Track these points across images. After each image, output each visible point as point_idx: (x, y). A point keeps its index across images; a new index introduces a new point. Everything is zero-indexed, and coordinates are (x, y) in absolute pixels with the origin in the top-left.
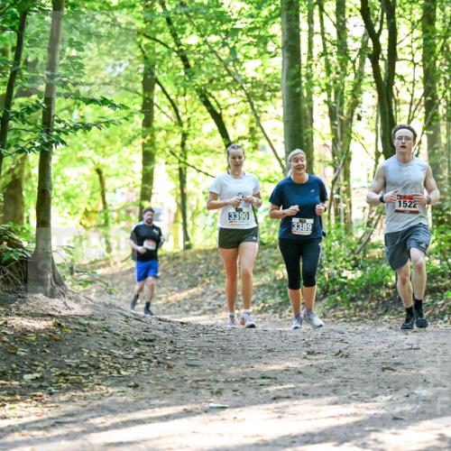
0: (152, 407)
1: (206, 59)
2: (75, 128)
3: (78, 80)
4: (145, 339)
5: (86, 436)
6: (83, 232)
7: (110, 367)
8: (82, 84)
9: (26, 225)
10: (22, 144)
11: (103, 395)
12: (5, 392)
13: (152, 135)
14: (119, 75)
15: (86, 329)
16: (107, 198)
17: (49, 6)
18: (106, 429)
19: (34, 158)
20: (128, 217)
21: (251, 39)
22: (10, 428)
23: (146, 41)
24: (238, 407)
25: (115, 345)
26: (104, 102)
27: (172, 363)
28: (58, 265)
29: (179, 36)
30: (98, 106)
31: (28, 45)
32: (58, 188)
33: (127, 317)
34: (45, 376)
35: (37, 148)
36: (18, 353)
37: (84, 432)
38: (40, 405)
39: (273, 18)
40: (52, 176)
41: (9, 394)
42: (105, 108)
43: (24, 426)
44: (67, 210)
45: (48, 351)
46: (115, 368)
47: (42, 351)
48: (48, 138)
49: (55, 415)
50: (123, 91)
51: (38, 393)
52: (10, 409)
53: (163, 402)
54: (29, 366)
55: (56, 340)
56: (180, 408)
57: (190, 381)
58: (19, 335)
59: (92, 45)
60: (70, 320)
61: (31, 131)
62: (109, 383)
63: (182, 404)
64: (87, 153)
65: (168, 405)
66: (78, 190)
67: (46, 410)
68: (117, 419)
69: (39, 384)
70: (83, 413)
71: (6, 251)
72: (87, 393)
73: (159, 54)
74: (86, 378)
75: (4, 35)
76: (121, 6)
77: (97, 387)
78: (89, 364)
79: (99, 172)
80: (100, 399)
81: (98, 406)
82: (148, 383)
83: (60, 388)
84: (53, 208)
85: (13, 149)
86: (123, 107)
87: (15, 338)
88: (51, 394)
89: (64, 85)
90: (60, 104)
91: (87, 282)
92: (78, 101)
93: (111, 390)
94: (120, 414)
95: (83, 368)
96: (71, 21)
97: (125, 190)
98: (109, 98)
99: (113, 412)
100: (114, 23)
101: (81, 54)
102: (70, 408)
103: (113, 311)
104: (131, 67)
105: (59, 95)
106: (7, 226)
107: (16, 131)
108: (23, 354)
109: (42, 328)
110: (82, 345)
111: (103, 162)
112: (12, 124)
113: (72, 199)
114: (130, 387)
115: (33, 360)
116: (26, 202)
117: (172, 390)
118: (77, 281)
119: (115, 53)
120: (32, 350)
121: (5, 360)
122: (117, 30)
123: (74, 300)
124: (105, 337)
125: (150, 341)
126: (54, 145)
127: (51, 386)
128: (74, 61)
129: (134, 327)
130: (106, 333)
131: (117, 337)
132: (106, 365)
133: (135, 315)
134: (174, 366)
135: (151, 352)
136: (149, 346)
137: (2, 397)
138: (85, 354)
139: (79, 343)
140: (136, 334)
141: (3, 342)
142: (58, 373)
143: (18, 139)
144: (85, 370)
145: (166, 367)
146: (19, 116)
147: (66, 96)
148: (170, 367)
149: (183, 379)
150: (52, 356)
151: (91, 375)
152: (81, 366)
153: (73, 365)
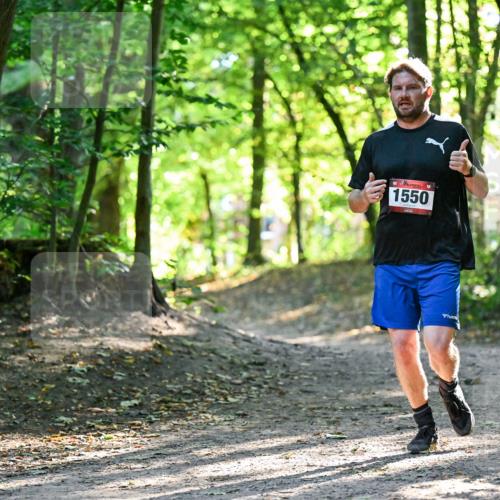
0: (263, 437)
1: (324, 52)
2: (178, 129)
3: (182, 76)
4: (255, 364)
5: (190, 470)
6: (186, 244)
7: (217, 393)
8: (186, 80)
9: (122, 236)
10: (119, 147)
11: (208, 424)
12: (101, 420)
13: (263, 137)
14: (226, 71)
15: (189, 350)
16: (214, 205)
18: (212, 461)
19: (132, 162)
20: (236, 229)
21: (374, 30)
22: (106, 460)
23: (255, 33)
24: (357, 437)
25: (221, 369)
26: (209, 100)
27: (284, 389)
28: (159, 281)
29: (294, 27)
30: (202, 105)
32: (158, 195)
33: (234, 338)
34: (146, 403)
35: (136, 152)
36: (115, 377)
37: (187, 465)
38: (138, 434)
39: (400, 5)
41: (104, 423)
42: (211, 108)
43: (121, 458)
44: (169, 219)
45: (147, 375)
46: (222, 394)
47: (140, 376)
48: (147, 140)
49: (156, 446)
50: (232, 89)
51: (137, 422)
52: (106, 439)
53: (274, 432)
54: (127, 392)
55: (157, 363)
56: (294, 439)
57: (304, 409)
58: (115, 357)
59: (195, 37)
60: (172, 341)
61: (132, 132)
62: (215, 410)
63: (296, 435)
64: (193, 156)
65: (280, 436)
67: (145, 440)
68: (224, 451)
69: (138, 411)
70: (186, 444)
72: (191, 422)
73: (269, 47)
74: (190, 405)
77: (202, 415)
78: (194, 391)
79: (204, 176)
80: (204, 429)
81: (203, 436)
82: (258, 411)
83: (161, 416)
84: (153, 218)
85: (108, 152)
86: (230, 106)
87: (111, 361)
88: (151, 422)
89: (165, 81)
90: (160, 103)
91: (190, 300)
92: (183, 100)
93: (216, 418)
95: (186, 394)
96: (173, 10)
97: (233, 198)
98: (214, 96)
99: (220, 443)
100: (221, 13)
101: (184, 47)
102: (172, 438)
103: (219, 331)
104: (240, 61)
105: (160, 92)
106: (103, 236)
107: (113, 132)
108: (120, 378)
109: (142, 349)
110: (184, 369)
111: (207, 165)
112: (108, 125)
113: (176, 210)
114: (239, 415)
115: (131, 385)
116: (123, 210)
117: (285, 418)
118: (179, 298)
119: (222, 45)
120: (130, 374)
121: (100, 385)
122: (224, 19)
123: (176, 319)
124: (210, 360)
125: (261, 365)
126: (154, 147)
127: (151, 414)
128: (177, 55)
129: (243, 349)
130: (212, 355)
131: (223, 360)
132: (211, 391)
133: (244, 335)
134: (287, 392)
135: (261, 376)
136: (259, 370)
137: (97, 426)
138: (189, 379)
139: (182, 366)
140: (246, 356)
141: (99, 365)
142: (158, 400)
143: (115, 142)
144: (188, 396)
145: (277, 394)
146: (116, 116)
147: (168, 94)
148: (282, 394)
149: (297, 407)
150: (152, 381)
151: (195, 402)
152: (184, 392)
153: (175, 390)
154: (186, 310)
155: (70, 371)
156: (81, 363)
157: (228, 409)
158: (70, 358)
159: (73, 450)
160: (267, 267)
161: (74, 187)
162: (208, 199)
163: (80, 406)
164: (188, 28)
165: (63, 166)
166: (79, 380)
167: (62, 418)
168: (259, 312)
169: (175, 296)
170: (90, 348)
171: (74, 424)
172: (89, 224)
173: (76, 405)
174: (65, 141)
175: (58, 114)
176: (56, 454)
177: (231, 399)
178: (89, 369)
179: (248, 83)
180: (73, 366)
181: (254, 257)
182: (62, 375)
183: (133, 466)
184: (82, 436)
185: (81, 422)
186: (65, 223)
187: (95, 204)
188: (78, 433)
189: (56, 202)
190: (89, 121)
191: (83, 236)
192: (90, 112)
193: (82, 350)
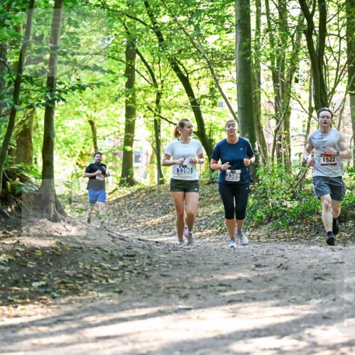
0: (133, 308)
1: (176, 34)
2: (73, 89)
3: (75, 51)
4: (128, 256)
5: (81, 331)
9: (34, 165)
10: (31, 101)
11: (94, 299)
12: (18, 296)
13: (133, 95)
14: (108, 47)
15: (81, 246)
16: (98, 144)
18: (97, 325)
19: (40, 113)
20: (114, 159)
21: (211, 18)
22: (22, 325)
23: (128, 20)
24: (200, 308)
25: (104, 259)
26: (96, 68)
27: (149, 274)
28: (59, 196)
29: (155, 16)
30: (91, 71)
31: (36, 23)
32: (59, 136)
33: (113, 237)
34: (50, 283)
35: (43, 105)
36: (28, 265)
37: (80, 328)
38: (45, 306)
40: (55, 126)
41: (21, 298)
42: (97, 73)
43: (32, 323)
44: (66, 153)
45: (51, 264)
46: (105, 278)
47: (46, 264)
48: (51, 96)
49: (58, 314)
50: (110, 59)
52: (22, 309)
53: (142, 304)
54: (37, 276)
55: (58, 255)
56: (155, 309)
57: (162, 288)
58: (28, 251)
60: (69, 239)
61: (39, 91)
62: (99, 289)
63: (157, 306)
64: (82, 108)
65: (146, 307)
66: (74, 138)
67: (50, 310)
68: (106, 318)
69: (44, 290)
70: (78, 313)
71: (19, 185)
72: (82, 297)
73: (138, 30)
74: (81, 285)
75: (17, 15)
77: (90, 292)
78: (84, 275)
79: (91, 123)
80: (92, 302)
81: (91, 307)
82: (130, 289)
83: (61, 293)
84: (55, 152)
85: (24, 105)
86: (111, 72)
87: (25, 254)
89: (64, 54)
90: (61, 70)
91: (82, 210)
92: (75, 68)
93: (101, 295)
94: (107, 314)
95: (79, 278)
97: (112, 137)
98: (98, 65)
99: (102, 312)
101: (77, 30)
102: (69, 309)
103: (103, 232)
104: (117, 41)
105: (60, 62)
106: (20, 165)
107: (27, 91)
108: (32, 266)
109: (47, 246)
110: (79, 260)
111: (94, 115)
112: (24, 86)
113: (71, 146)
114: (116, 292)
115: (40, 271)
116: (34, 147)
117: (150, 295)
119: (104, 29)
120: (39, 264)
121: (17, 271)
123: (71, 224)
124: (96, 253)
125: (132, 257)
126: (56, 102)
127: (55, 292)
128: (72, 36)
129: (119, 245)
130: (97, 250)
131: (106, 254)
132: (97, 275)
133: (120, 236)
134: (151, 276)
135: (133, 265)
136: (131, 260)
137: (15, 300)
138: (81, 267)
139: (76, 258)
140: (121, 250)
141: (16, 257)
142: (59, 281)
143: (28, 97)
145: (144, 277)
146: (29, 79)
147: (67, 63)
148: (147, 277)
149: (157, 286)
150: (54, 268)
151: (85, 283)
152: (77, 276)
153: (71, 275)
154: (79, 217)
156: (4, 255)
157: (108, 288)
160: (136, 187)
162: (95, 139)
163: (3, 286)
164: (80, 17)
166: (3, 268)
168: (130, 218)
169: (72, 208)
170: (10, 244)
172: (10, 157)
173: (1, 285)
177: (110, 281)
178: (10, 260)
179: (123, 56)
181: (127, 179)
183: (41, 329)
184: (4, 307)
187: (13, 141)
188: (2, 305)
190: (10, 83)
191: (6, 165)
192: (11, 76)
193: (4, 245)
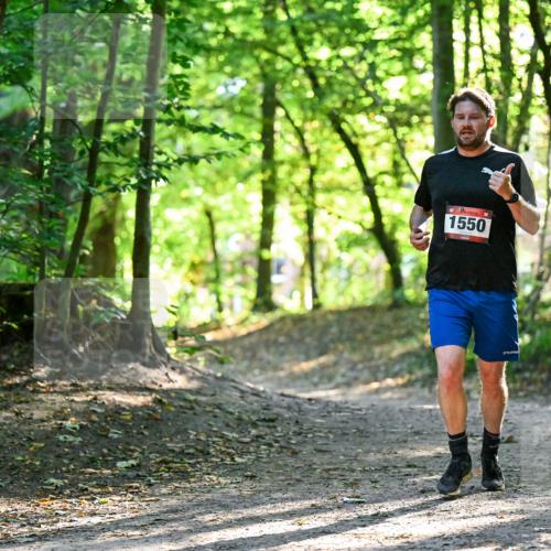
0: (274, 501)
1: (340, 77)
2: (180, 161)
3: (184, 103)
4: (264, 420)
5: (193, 537)
6: (189, 288)
8: (188, 108)
10: (115, 182)
11: (213, 487)
12: (94, 483)
13: (274, 171)
14: (233, 98)
15: (192, 406)
16: (219, 245)
17: (148, 14)
18: (218, 528)
19: (129, 198)
20: (244, 272)
21: (395, 53)
22: (100, 527)
23: (265, 56)
24: (377, 501)
25: (228, 425)
26: (214, 130)
27: (297, 449)
28: (159, 329)
29: (307, 49)
30: (206, 134)
32: (158, 233)
33: (242, 392)
34: (144, 463)
35: (133, 186)
36: (110, 435)
37: (190, 532)
38: (136, 498)
39: (425, 25)
40: (151, 220)
41: (98, 486)
42: (217, 138)
43: (117, 525)
44: (170, 261)
45: (146, 433)
46: (229, 454)
47: (138, 433)
48: (146, 173)
49: (156, 511)
50: (239, 118)
51: (134, 485)
52: (100, 503)
53: (285, 496)
54: (124, 452)
55: (156, 419)
56: (307, 503)
57: (319, 470)
58: (111, 413)
59: (199, 60)
60: (173, 395)
61: (127, 164)
62: (221, 472)
63: (310, 499)
64: (196, 191)
65: (293, 500)
66: (182, 236)
67: (144, 504)
68: (231, 516)
69: (135, 473)
70: (188, 509)
72: (194, 485)
73: (281, 71)
74: (192, 465)
76: (236, 12)
77: (206, 477)
78: (197, 449)
79: (209, 214)
80: (209, 492)
81: (207, 500)
82: (268, 472)
83: (161, 478)
84: (153, 259)
85: (103, 187)
86: (237, 136)
87: (106, 417)
88: (150, 485)
89: (167, 109)
90: (160, 131)
91: (193, 350)
92: (185, 129)
93: (222, 480)
95: (189, 454)
96: (175, 31)
97: (240, 237)
98: (219, 125)
99: (226, 507)
100: (227, 33)
101: (186, 71)
102: (173, 502)
103: (226, 384)
104: (248, 87)
105: (160, 121)
107: (108, 165)
108: (116, 436)
109: (140, 404)
110: (186, 426)
111: (212, 202)
112: (103, 157)
113: (177, 250)
114: (247, 477)
115: (128, 444)
116: (120, 251)
117: (298, 481)
118: (182, 348)
119: (228, 69)
120: (127, 432)
121: (94, 444)
122: (230, 41)
123: (178, 370)
124: (215, 417)
125: (271, 421)
126: (153, 182)
127: (150, 476)
128: (178, 80)
129: (251, 404)
130: (217, 411)
131: (230, 417)
132: (217, 450)
133: (252, 389)
134: (300, 451)
135: (272, 434)
136: (269, 427)
137: (90, 489)
138: (191, 437)
139: (184, 424)
140: (254, 412)
141: (93, 422)
142: (158, 460)
143: (110, 175)
144: (191, 456)
145: (289, 453)
146: (111, 147)
147: (169, 123)
148: (294, 453)
149: (311, 467)
150: (151, 439)
151: (198, 463)
152: (186, 451)
153: (177, 449)
154: (189, 361)
155: (60, 428)
156: (73, 419)
157: (235, 470)
158: (61, 415)
159: (64, 515)
160: (278, 314)
161: (65, 225)
162: (213, 239)
163: (72, 467)
164: (191, 51)
165: (53, 203)
166: (70, 438)
167: (52, 480)
168: (269, 363)
169: (177, 346)
170: (82, 402)
171: (65, 486)
172: (82, 267)
173: (68, 465)
174: (55, 174)
175: (47, 144)
176: (45, 520)
177: (238, 459)
178: (81, 426)
179: (257, 111)
180: (64, 422)
181: (264, 302)
182: (52, 432)
183: (130, 533)
184: (73, 500)
185: (72, 484)
186: (56, 265)
187: (89, 244)
188: (70, 497)
189: (46, 242)
190: (82, 153)
192: (84, 141)
193: (74, 405)
